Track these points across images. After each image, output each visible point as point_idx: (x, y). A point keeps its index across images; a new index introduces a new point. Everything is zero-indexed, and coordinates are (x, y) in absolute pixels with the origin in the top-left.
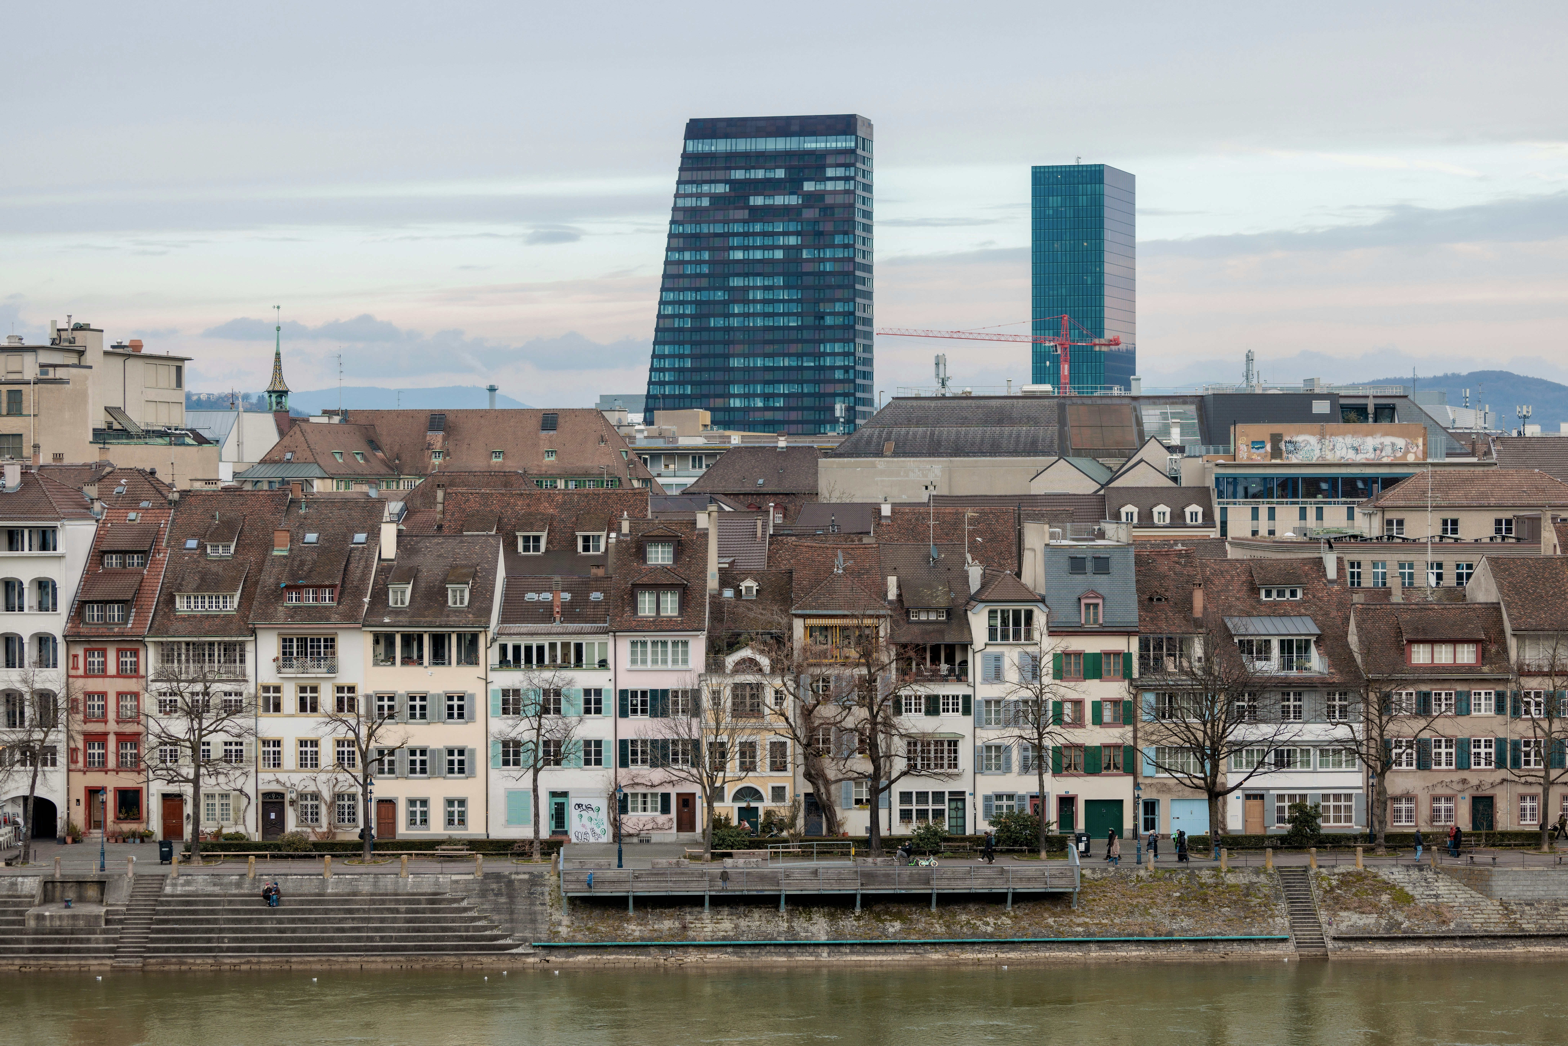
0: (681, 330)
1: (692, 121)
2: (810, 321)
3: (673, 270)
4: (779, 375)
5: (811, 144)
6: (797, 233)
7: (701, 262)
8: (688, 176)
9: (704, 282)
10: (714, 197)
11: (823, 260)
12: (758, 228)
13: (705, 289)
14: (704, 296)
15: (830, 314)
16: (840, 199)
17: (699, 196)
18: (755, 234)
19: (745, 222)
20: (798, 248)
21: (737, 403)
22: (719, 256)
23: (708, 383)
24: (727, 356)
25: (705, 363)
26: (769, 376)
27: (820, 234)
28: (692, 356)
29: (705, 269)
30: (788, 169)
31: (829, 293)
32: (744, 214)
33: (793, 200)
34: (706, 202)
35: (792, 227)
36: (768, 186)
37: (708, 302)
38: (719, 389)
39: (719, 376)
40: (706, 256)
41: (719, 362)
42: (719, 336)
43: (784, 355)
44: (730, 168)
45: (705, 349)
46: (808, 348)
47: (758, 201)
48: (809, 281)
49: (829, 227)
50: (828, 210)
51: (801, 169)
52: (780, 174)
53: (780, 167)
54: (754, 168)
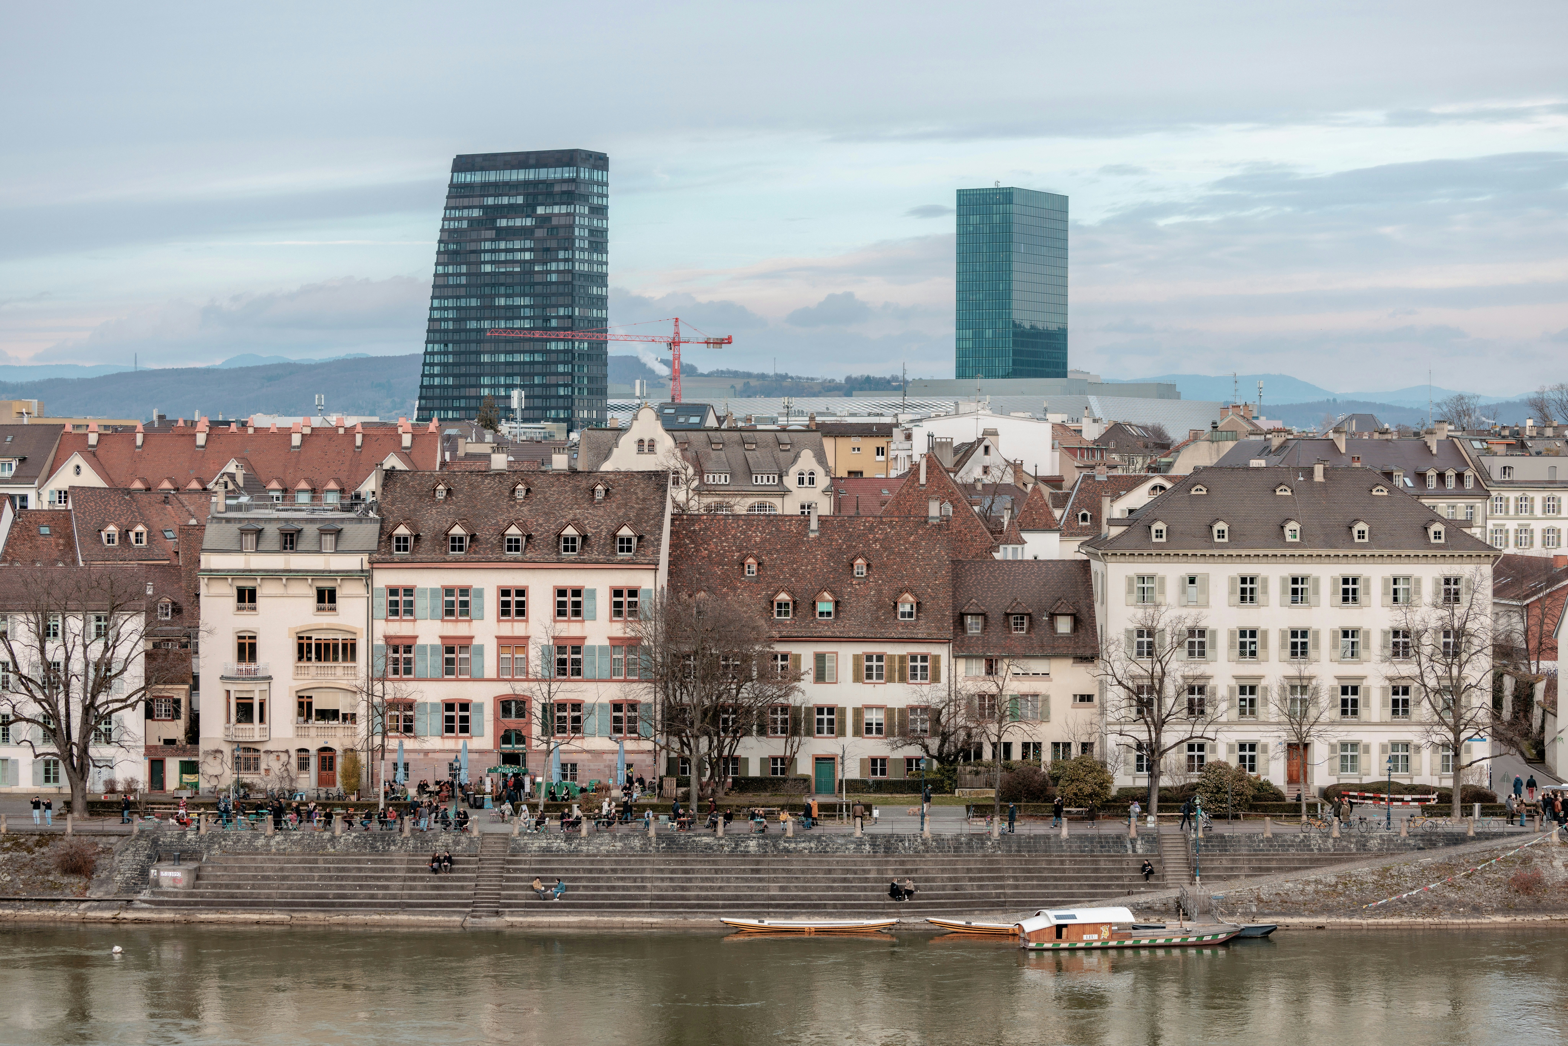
0: (446, 331)
1: (459, 157)
2: (539, 323)
3: (441, 281)
4: (516, 369)
5: (544, 174)
6: (530, 250)
7: (460, 275)
8: (453, 203)
9: (463, 291)
10: (471, 220)
11: (550, 272)
12: (502, 245)
13: (463, 297)
14: (463, 303)
15: (554, 317)
16: (563, 221)
17: (460, 219)
18: (500, 251)
19: (492, 240)
20: (532, 262)
21: (486, 392)
22: (473, 269)
23: (465, 375)
24: (478, 353)
25: (463, 359)
26: (509, 370)
27: (547, 250)
28: (454, 353)
29: (464, 280)
30: (526, 196)
31: (554, 300)
32: (492, 234)
33: (529, 222)
34: (465, 224)
35: (528, 244)
36: (511, 210)
37: (465, 308)
38: (473, 380)
39: (473, 370)
40: (464, 269)
41: (473, 358)
42: (473, 336)
43: (520, 352)
44: (483, 196)
45: (463, 347)
46: (538, 346)
47: (503, 223)
48: (538, 289)
49: (553, 244)
50: (553, 230)
51: (535, 195)
52: (520, 200)
53: (520, 194)
54: (501, 195)
